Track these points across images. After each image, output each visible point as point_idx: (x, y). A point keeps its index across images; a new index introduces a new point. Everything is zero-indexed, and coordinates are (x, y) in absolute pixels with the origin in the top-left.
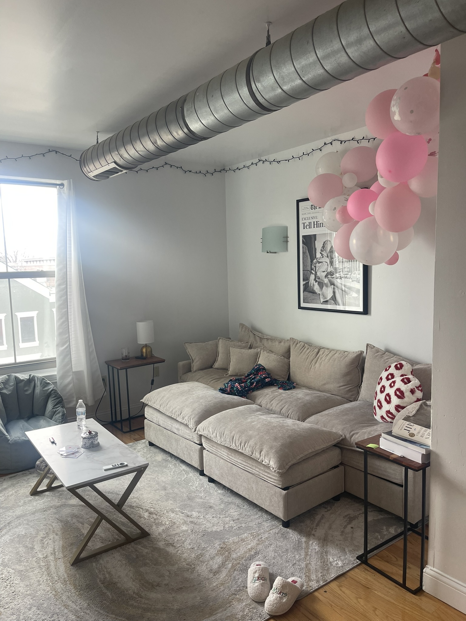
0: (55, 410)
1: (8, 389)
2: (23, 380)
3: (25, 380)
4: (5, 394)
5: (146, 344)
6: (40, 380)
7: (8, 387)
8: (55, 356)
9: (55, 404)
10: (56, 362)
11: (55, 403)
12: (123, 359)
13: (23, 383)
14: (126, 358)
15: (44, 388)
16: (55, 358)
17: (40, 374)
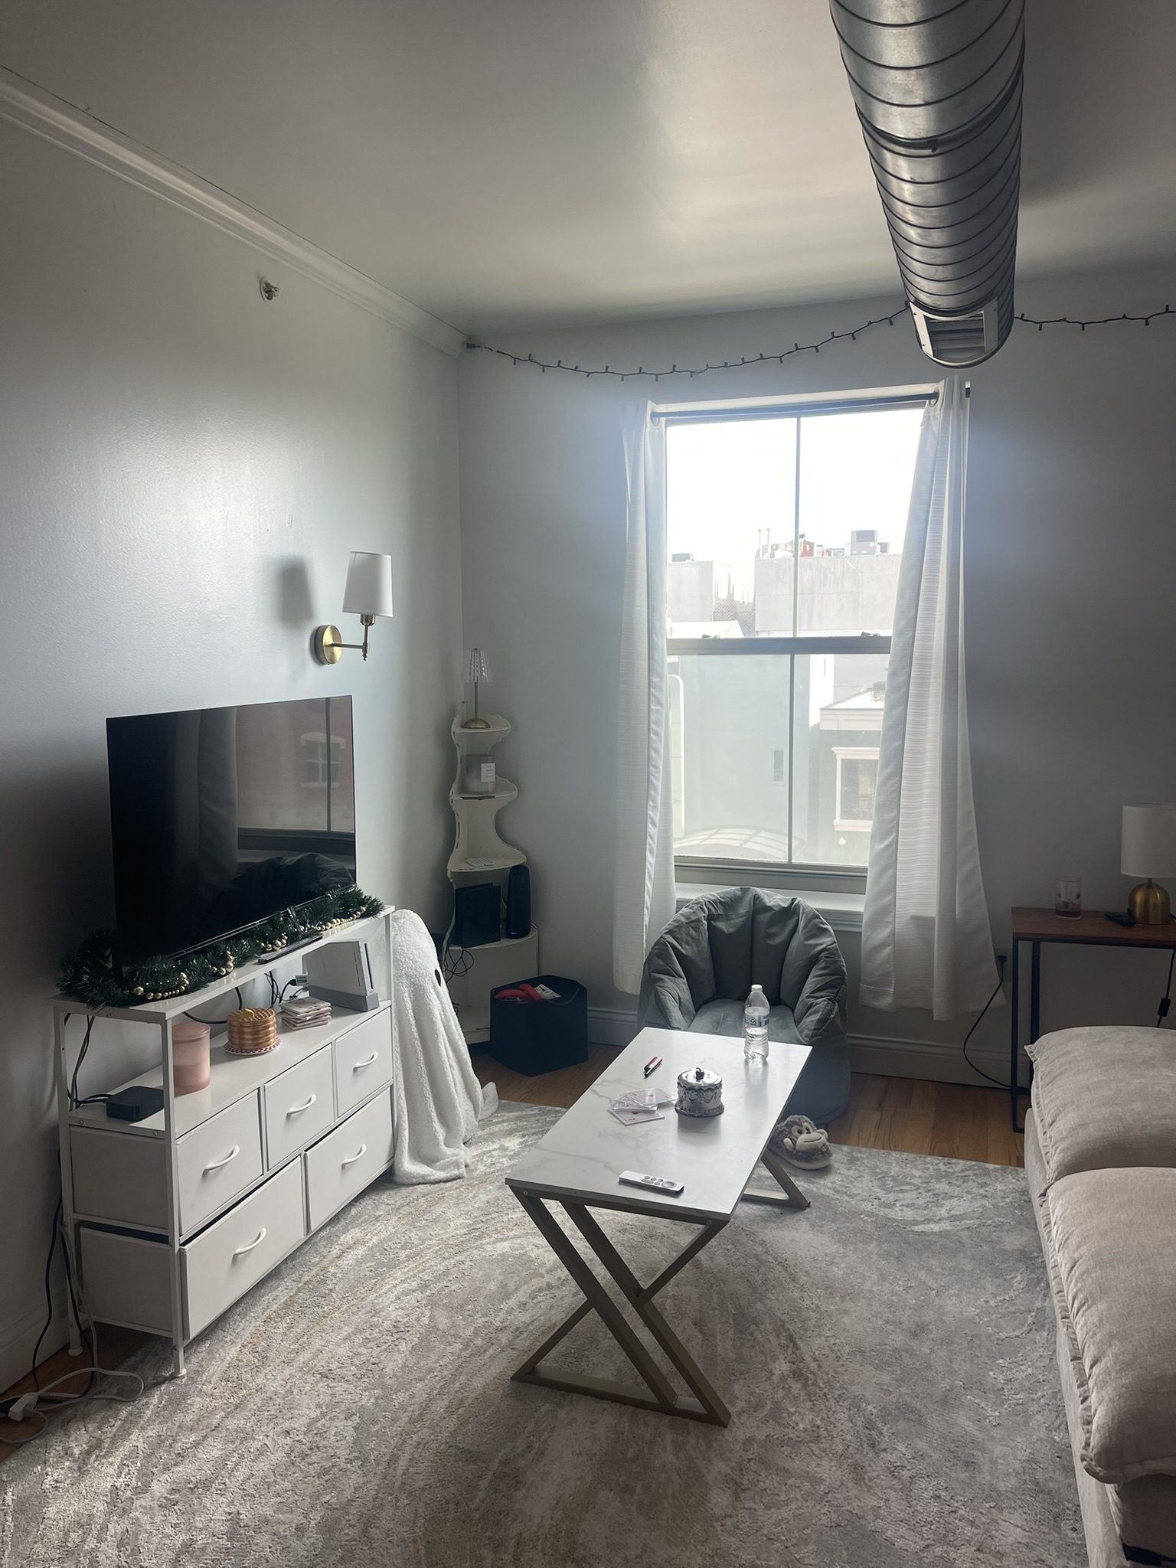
0: (812, 1000)
1: (732, 921)
2: (770, 908)
3: (776, 909)
4: (721, 931)
5: (1151, 879)
6: (806, 917)
7: (734, 917)
8: (867, 865)
9: (818, 986)
10: (866, 880)
11: (818, 984)
12: (1059, 912)
13: (768, 915)
14: (1069, 912)
15: (808, 939)
16: (865, 870)
17: (813, 902)
